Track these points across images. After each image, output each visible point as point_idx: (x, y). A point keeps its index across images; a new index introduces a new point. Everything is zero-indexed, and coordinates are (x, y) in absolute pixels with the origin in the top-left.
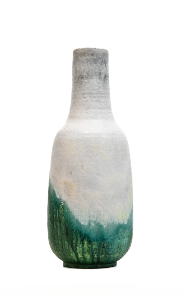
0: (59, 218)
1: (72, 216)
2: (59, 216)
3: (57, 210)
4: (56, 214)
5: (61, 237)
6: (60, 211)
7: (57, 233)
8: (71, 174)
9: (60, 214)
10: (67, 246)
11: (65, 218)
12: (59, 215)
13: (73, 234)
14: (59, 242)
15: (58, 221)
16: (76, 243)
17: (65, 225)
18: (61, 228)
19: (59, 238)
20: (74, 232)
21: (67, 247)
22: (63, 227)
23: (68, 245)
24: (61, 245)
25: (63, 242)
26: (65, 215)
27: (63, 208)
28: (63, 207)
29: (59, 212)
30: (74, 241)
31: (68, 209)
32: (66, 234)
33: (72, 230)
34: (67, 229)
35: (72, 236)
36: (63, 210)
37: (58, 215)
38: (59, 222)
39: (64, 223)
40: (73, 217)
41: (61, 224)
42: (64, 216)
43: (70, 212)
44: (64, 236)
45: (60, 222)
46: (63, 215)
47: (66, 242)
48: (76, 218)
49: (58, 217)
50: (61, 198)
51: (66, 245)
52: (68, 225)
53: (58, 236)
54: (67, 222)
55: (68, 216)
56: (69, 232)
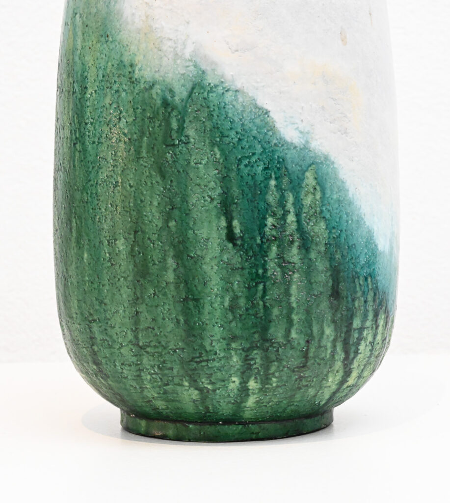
0: (300, 229)
1: (355, 218)
2: (298, 221)
3: (291, 199)
4: (280, 212)
5: (308, 312)
6: (308, 201)
7: (287, 294)
8: (344, 40)
9: (305, 210)
10: (329, 345)
11: (330, 228)
12: (298, 215)
13: (356, 292)
14: (294, 335)
15: (292, 242)
16: (361, 330)
17: (331, 259)
18: (309, 271)
19: (295, 317)
20: (360, 284)
21: (329, 351)
22: (321, 265)
23: (334, 341)
24: (303, 343)
25: (315, 329)
26: (328, 216)
27: (318, 183)
28: (320, 183)
29: (298, 203)
30: (357, 323)
31: (342, 189)
32: (331, 295)
33: (356, 276)
34: (336, 273)
35: (353, 300)
36: (318, 196)
37: (291, 218)
38: (299, 248)
39: (323, 249)
40: (359, 222)
41: (313, 255)
42: (324, 217)
43: (350, 203)
44: (324, 305)
45: (305, 247)
46: (320, 215)
47: (329, 331)
48: (367, 223)
49: (294, 226)
50: (307, 142)
51: (324, 343)
52: (342, 256)
53: (291, 310)
54: (338, 246)
55: (340, 218)
56: (342, 285)
